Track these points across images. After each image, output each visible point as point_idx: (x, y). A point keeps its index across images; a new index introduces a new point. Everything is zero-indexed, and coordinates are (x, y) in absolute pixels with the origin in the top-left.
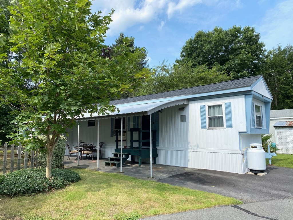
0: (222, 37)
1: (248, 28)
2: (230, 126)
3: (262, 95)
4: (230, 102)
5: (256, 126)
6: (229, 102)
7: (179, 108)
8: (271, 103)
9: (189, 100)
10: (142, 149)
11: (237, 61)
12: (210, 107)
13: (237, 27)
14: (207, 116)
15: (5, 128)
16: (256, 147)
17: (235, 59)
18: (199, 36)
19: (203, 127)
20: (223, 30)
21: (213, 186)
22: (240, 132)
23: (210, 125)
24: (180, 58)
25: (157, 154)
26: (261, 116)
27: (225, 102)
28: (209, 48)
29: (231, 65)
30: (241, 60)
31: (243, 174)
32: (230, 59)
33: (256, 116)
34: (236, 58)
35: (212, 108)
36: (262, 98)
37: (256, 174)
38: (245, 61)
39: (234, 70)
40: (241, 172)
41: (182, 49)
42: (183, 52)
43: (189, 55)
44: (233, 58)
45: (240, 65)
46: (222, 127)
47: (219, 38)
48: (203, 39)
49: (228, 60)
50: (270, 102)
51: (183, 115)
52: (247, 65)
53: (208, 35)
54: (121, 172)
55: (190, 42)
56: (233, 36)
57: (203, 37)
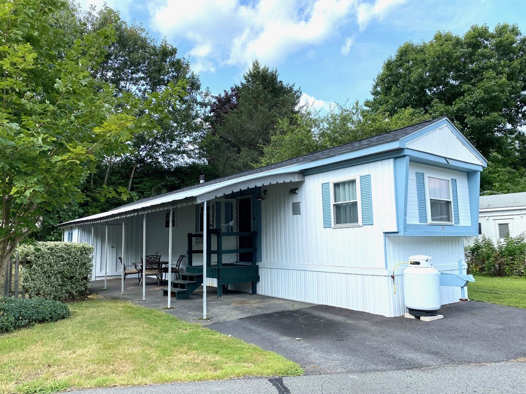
0: (446, 50)
1: (505, 27)
2: (369, 221)
3: (445, 158)
4: (369, 174)
5: (430, 221)
6: (367, 174)
7: (291, 190)
8: (481, 172)
9: (304, 173)
10: (223, 267)
11: (478, 94)
12: (337, 185)
13: (480, 26)
14: (332, 202)
15: (56, 232)
16: (418, 263)
17: (473, 90)
18: (404, 53)
19: (327, 225)
20: (454, 36)
21: (298, 339)
22: (386, 233)
23: (338, 221)
24: (371, 98)
25: (259, 276)
26: (451, 200)
27: (361, 175)
28: (422, 74)
29: (466, 103)
30: (486, 91)
31: (393, 316)
32: (465, 91)
33: (431, 199)
34: (477, 88)
35: (341, 187)
36: (447, 163)
37: (418, 318)
38: (493, 92)
39: (474, 113)
40: (389, 312)
41: (376, 81)
42: (377, 85)
43: (387, 90)
44: (469, 90)
45: (483, 100)
46: (355, 224)
47: (441, 52)
48: (411, 57)
49: (462, 94)
50: (477, 171)
51: (296, 203)
52: (500, 101)
53: (422, 51)
54: (169, 307)
55: (389, 66)
56: (471, 45)
57: (412, 54)
